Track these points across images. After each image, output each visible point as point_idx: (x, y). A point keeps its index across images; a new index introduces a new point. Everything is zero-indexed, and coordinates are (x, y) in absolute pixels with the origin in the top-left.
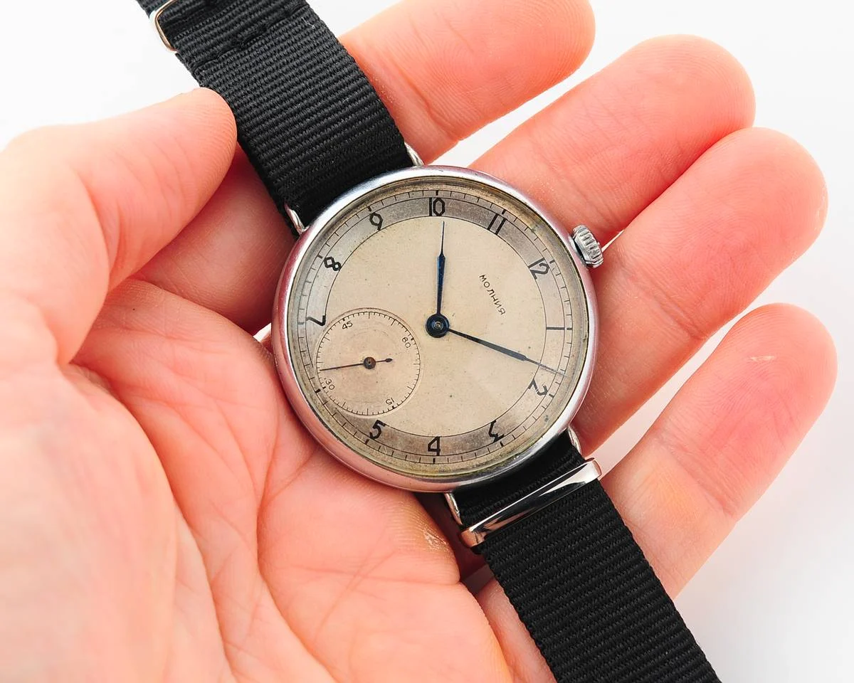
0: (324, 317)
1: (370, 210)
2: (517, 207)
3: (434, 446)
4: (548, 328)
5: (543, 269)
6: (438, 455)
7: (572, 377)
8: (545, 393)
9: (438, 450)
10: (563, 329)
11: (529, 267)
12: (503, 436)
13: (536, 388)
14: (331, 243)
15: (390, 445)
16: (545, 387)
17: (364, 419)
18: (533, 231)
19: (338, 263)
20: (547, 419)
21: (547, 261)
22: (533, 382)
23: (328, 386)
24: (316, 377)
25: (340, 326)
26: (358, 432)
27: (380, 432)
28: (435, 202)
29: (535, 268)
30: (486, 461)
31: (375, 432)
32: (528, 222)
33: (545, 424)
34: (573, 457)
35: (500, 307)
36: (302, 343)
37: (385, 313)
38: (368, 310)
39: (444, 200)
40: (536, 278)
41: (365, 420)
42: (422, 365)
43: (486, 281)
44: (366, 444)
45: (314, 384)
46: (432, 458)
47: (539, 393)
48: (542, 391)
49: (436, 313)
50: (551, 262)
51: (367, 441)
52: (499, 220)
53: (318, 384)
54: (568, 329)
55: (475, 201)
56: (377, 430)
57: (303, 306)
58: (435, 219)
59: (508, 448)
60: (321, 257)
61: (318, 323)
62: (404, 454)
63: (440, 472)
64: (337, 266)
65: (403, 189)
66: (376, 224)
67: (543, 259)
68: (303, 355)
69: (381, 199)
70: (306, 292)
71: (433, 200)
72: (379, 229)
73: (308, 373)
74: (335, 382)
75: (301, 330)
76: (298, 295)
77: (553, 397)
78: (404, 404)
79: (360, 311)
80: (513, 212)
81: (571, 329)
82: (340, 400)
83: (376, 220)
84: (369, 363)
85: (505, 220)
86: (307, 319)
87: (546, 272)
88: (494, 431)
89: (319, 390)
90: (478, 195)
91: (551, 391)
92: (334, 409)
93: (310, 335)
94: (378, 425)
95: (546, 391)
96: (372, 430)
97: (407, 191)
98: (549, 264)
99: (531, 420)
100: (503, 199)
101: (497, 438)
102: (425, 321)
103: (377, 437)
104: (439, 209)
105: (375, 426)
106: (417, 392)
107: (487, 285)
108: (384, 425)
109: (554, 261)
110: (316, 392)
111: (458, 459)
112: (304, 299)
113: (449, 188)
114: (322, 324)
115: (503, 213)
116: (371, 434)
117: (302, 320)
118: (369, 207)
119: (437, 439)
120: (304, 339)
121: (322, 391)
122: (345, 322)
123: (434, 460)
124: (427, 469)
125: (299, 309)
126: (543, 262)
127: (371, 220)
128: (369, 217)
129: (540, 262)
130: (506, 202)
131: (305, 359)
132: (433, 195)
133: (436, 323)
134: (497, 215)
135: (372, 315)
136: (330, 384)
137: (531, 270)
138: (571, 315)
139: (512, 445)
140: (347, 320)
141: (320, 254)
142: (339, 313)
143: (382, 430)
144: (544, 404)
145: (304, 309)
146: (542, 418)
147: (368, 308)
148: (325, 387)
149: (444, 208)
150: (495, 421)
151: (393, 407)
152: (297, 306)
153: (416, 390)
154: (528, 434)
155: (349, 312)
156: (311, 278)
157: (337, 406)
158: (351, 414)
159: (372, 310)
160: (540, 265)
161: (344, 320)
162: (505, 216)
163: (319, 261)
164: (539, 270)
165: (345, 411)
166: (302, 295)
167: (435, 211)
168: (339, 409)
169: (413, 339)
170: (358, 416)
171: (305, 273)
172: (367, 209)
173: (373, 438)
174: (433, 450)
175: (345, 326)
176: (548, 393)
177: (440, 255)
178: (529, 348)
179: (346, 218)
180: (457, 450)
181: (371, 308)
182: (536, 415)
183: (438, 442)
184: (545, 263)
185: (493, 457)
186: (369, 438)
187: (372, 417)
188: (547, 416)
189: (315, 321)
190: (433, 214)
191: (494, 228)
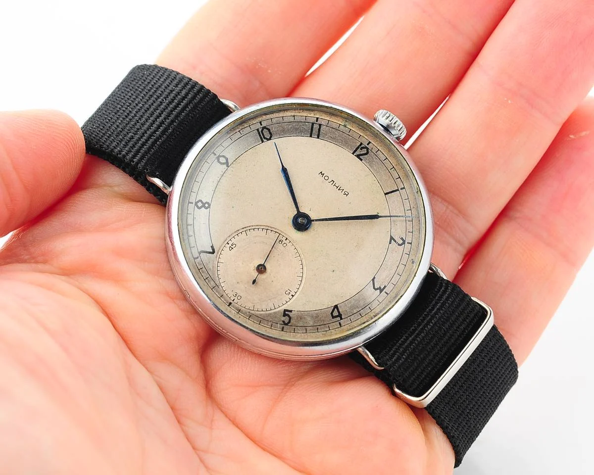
0: (212, 247)
1: (215, 155)
2: (326, 113)
3: (336, 313)
4: (386, 194)
5: (364, 151)
6: (341, 319)
7: (419, 223)
8: (404, 243)
9: (340, 315)
11: (353, 153)
12: (385, 287)
13: (395, 241)
14: (195, 189)
15: (301, 325)
16: (402, 239)
17: (274, 313)
18: (345, 126)
19: (206, 203)
20: (413, 262)
21: (365, 144)
22: (392, 238)
23: (236, 298)
24: (225, 294)
25: (227, 249)
26: (273, 324)
27: (290, 318)
28: (262, 131)
29: (358, 153)
30: (379, 310)
31: (286, 319)
32: (339, 121)
33: (413, 266)
34: (444, 284)
35: (344, 191)
36: (203, 272)
37: (257, 227)
38: (245, 230)
39: (268, 127)
40: (361, 160)
42: (302, 256)
43: (324, 176)
44: (282, 330)
45: (225, 300)
46: (338, 322)
47: (399, 245)
48: (401, 242)
49: (296, 212)
50: (368, 144)
51: (283, 328)
52: (316, 127)
53: (228, 299)
54: (401, 189)
55: (292, 119)
56: (286, 317)
57: (193, 244)
58: (267, 143)
59: (393, 294)
60: (192, 203)
61: (210, 253)
62: (316, 328)
63: (348, 330)
64: (207, 205)
65: (234, 130)
66: (224, 164)
67: (361, 144)
68: (207, 281)
69: (220, 144)
70: (191, 233)
71: (260, 130)
72: (228, 166)
73: (217, 294)
74: (240, 293)
75: (198, 263)
76: (186, 237)
77: (411, 243)
78: (300, 290)
79: (238, 233)
80: (324, 118)
81: (404, 188)
82: (249, 305)
83: (223, 160)
84: (261, 269)
85: (320, 125)
86: (200, 253)
87: (368, 153)
88: (377, 286)
89: (230, 303)
90: (293, 114)
91: (408, 240)
92: (248, 313)
93: (207, 264)
94: (286, 313)
95: (404, 241)
96: (283, 318)
97: (238, 130)
98: (367, 146)
99: (402, 267)
100: (313, 110)
102: (291, 222)
103: (289, 322)
104: (267, 135)
105: (285, 315)
106: (306, 277)
107: (326, 178)
108: (291, 311)
109: (370, 142)
110: (229, 306)
111: (358, 316)
112: (192, 239)
113: (268, 117)
114: (213, 252)
115: (317, 121)
116: (283, 321)
117: (196, 255)
118: (213, 153)
119: (336, 307)
120: (204, 269)
121: (233, 303)
122: (230, 245)
123: (340, 323)
124: (338, 332)
125: (191, 248)
127: (219, 161)
128: (216, 160)
129: (361, 146)
130: (316, 112)
131: (210, 284)
132: (259, 126)
133: (300, 220)
134: (313, 124)
135: (248, 232)
136: (237, 296)
137: (355, 156)
138: (400, 177)
139: (395, 291)
140: (230, 243)
141: (190, 201)
142: (222, 239)
143: (291, 316)
144: (407, 251)
145: (194, 247)
146: (410, 263)
147: (243, 228)
148: (234, 300)
149: (270, 133)
150: (374, 278)
151: (292, 295)
152: (187, 246)
153: (304, 276)
154: (403, 278)
155: (229, 236)
156: (190, 221)
157: (249, 311)
158: (262, 312)
159: (247, 229)
160: (361, 149)
161: (228, 244)
162: (319, 122)
163: (191, 206)
164: (361, 153)
165: (257, 312)
166: (189, 236)
167: (265, 138)
168: (251, 312)
169: (287, 239)
170: (269, 312)
171: (185, 219)
172: (213, 155)
173: (287, 324)
174: (336, 317)
175: (231, 248)
176: (406, 243)
177: (282, 169)
178: (378, 213)
179: (199, 167)
180: (354, 310)
181: (246, 227)
182: (404, 261)
183: (338, 309)
184: (364, 146)
185: (384, 305)
186: (283, 326)
187: (279, 309)
188: (412, 260)
189: (207, 252)
190: (264, 140)
191: (315, 134)
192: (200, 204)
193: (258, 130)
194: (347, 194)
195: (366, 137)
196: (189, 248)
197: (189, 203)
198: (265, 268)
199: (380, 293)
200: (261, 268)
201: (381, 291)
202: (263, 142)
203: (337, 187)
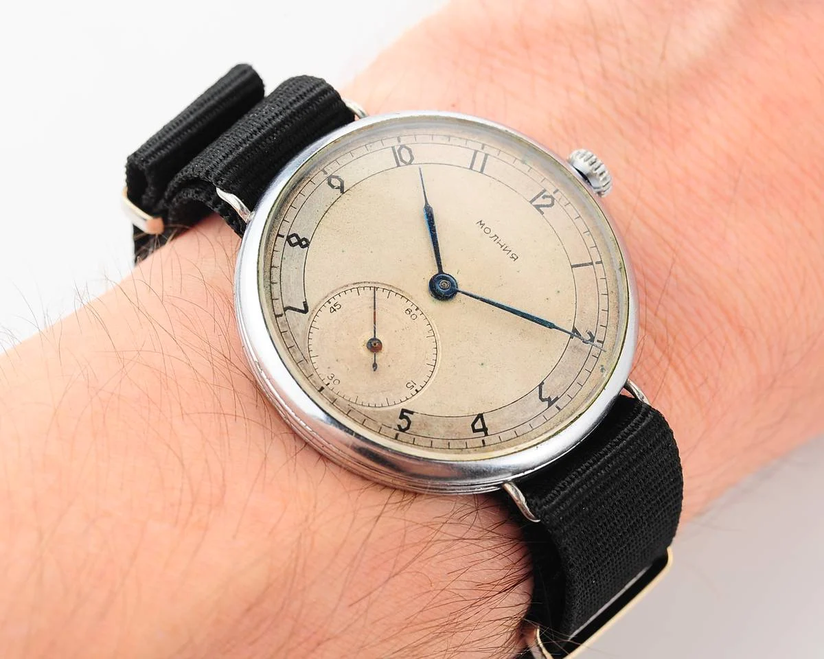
0: (305, 304)
1: (326, 173)
3: (479, 425)
4: (572, 267)
5: (548, 201)
6: (486, 435)
9: (485, 429)
10: (592, 264)
11: (531, 202)
12: (557, 399)
13: (580, 336)
14: (289, 217)
15: (425, 434)
16: (590, 334)
17: (386, 411)
18: (523, 162)
19: (305, 239)
20: (603, 369)
21: (550, 192)
22: (575, 331)
23: (332, 382)
24: (315, 374)
25: (326, 310)
26: (384, 427)
27: (409, 423)
28: (399, 151)
29: (538, 202)
31: (404, 423)
32: (515, 153)
33: (602, 375)
34: (642, 410)
35: (511, 253)
36: (287, 337)
37: (377, 286)
38: (356, 286)
39: (408, 146)
40: (542, 213)
41: (388, 412)
42: (438, 336)
43: (484, 227)
44: (396, 439)
45: (315, 382)
46: (481, 440)
47: (584, 342)
48: (588, 338)
49: (437, 272)
50: (554, 193)
51: (397, 435)
52: (480, 157)
53: (319, 381)
54: (597, 263)
55: (446, 140)
56: (404, 420)
57: (276, 295)
58: (405, 169)
59: (566, 411)
60: (283, 237)
61: (300, 311)
62: (446, 442)
64: (304, 243)
65: (359, 142)
66: (337, 188)
67: (545, 191)
68: (291, 351)
69: (334, 159)
70: (275, 279)
72: (342, 192)
73: (304, 371)
74: (338, 375)
75: (282, 323)
76: (267, 284)
77: (602, 342)
78: (428, 384)
79: (345, 289)
80: (493, 147)
81: (601, 262)
82: (351, 395)
83: (335, 182)
84: (374, 346)
85: (487, 155)
86: (285, 309)
87: (552, 204)
88: (545, 396)
89: (322, 388)
90: (448, 133)
91: (599, 336)
92: (347, 406)
93: (294, 327)
94: (404, 414)
95: (592, 339)
96: (400, 422)
97: (363, 144)
98: (554, 196)
99: (585, 374)
102: (426, 285)
103: (408, 428)
104: (407, 158)
105: (402, 417)
106: (440, 367)
107: (487, 230)
108: (412, 413)
109: (557, 190)
111: (512, 434)
112: (276, 288)
114: (306, 311)
115: (483, 148)
116: (399, 426)
117: (279, 311)
118: (323, 170)
119: (480, 416)
120: (288, 333)
121: (326, 389)
122: (332, 305)
123: (483, 441)
125: (272, 300)
126: (545, 194)
127: (329, 183)
128: (326, 182)
129: (542, 194)
131: (296, 356)
132: (394, 143)
134: (476, 152)
135: (361, 291)
136: (334, 379)
137: (534, 206)
138: (596, 246)
139: (571, 406)
140: (332, 301)
141: (280, 233)
142: (322, 295)
143: (411, 419)
144: (595, 352)
145: (278, 299)
146: (597, 369)
147: (354, 284)
148: (328, 384)
149: (411, 156)
150: (542, 383)
151: (416, 390)
152: (268, 296)
153: (438, 366)
154: (586, 390)
155: (332, 292)
156: (276, 262)
157: (349, 403)
158: (369, 408)
159: (360, 285)
160: (544, 197)
161: (330, 303)
162: (486, 151)
163: (281, 241)
164: (544, 203)
165: (361, 407)
166: (271, 283)
167: (402, 161)
168: (352, 405)
169: (417, 309)
170: (377, 409)
171: (268, 257)
172: (322, 173)
173: (403, 431)
174: (479, 430)
175: (332, 310)
176: (595, 340)
177: (425, 207)
178: (559, 292)
179: (299, 187)
180: (507, 425)
181: (359, 283)
182: (589, 366)
183: (482, 420)
184: (548, 194)
185: (552, 425)
186: (398, 432)
187: (395, 407)
188: (602, 366)
189: (295, 309)
190: (401, 163)
191: (477, 166)
192: (294, 240)
193: (393, 148)
194: (515, 257)
196: (270, 301)
198: (380, 345)
200: (375, 344)
201: (551, 403)
202: (399, 166)
203: (502, 246)
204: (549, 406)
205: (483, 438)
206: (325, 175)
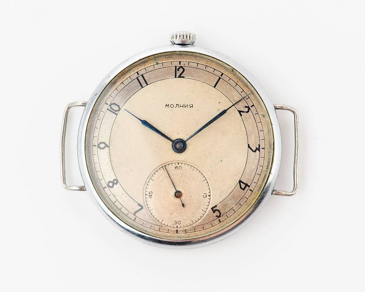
0: (139, 205)
1: (95, 146)
2: (139, 65)
3: (243, 186)
4: (215, 87)
5: (181, 70)
6: (249, 186)
7: (249, 88)
8: (249, 109)
9: (247, 185)
10: (220, 78)
11: (176, 77)
12: (259, 146)
13: (243, 112)
14: (100, 177)
15: (228, 210)
16: (246, 107)
18: (157, 64)
19: (114, 180)
20: (264, 116)
22: (240, 112)
23: (177, 224)
24: (169, 228)
25: (149, 199)
26: (212, 222)
27: (218, 211)
28: (111, 108)
29: (178, 75)
30: (267, 162)
31: (217, 213)
32: (151, 64)
33: (266, 119)
35: (189, 106)
36: (146, 225)
37: (156, 170)
38: (149, 178)
39: (112, 102)
40: (183, 77)
41: (208, 215)
42: (196, 166)
43: (170, 106)
44: (220, 222)
45: (172, 231)
47: (247, 112)
48: (247, 109)
49: (171, 143)
51: (220, 220)
52: (141, 78)
53: (173, 229)
54: (221, 75)
55: (123, 86)
57: (126, 212)
58: (120, 113)
59: (267, 146)
60: (106, 187)
61: (140, 209)
62: (238, 204)
63: (259, 191)
64: (115, 182)
65: (94, 121)
66: (105, 147)
67: (176, 67)
68: (153, 228)
69: (92, 136)
70: (120, 206)
72: (108, 147)
73: (164, 231)
74: (177, 220)
75: (139, 221)
76: (119, 212)
77: (253, 105)
78: (211, 189)
79: (147, 183)
80: (141, 69)
81: (223, 74)
82: (189, 222)
83: (102, 146)
84: (178, 194)
85: (142, 75)
86: (135, 214)
87: (184, 70)
88: (254, 149)
89: (177, 231)
90: (121, 82)
91: (250, 104)
92: (192, 228)
93: (144, 218)
94: (214, 210)
95: (248, 108)
96: (215, 214)
97: (96, 119)
98: (180, 65)
99: (259, 125)
100: (130, 70)
101: (258, 149)
102: (172, 151)
103: (220, 214)
104: (116, 108)
105: (214, 212)
107: (172, 106)
108: (216, 206)
109: (180, 62)
110: (177, 233)
111: (257, 177)
112: (123, 210)
113: (108, 96)
114: (142, 208)
115: (138, 74)
116: (217, 216)
117: (133, 217)
118: (93, 146)
119: (240, 182)
120: (145, 222)
121: (178, 229)
122: (148, 195)
123: (250, 190)
124: (254, 196)
125: (127, 216)
126: (177, 68)
127: (101, 148)
128: (99, 149)
129: (177, 69)
130: (133, 69)
131: (156, 228)
132: (106, 107)
133: (178, 146)
134: (137, 78)
135: (153, 178)
137: (178, 77)
138: (215, 69)
139: (267, 143)
140: (147, 193)
141: (104, 187)
142: (141, 194)
143: (218, 209)
144: (254, 112)
145: (128, 213)
146: (262, 118)
147: (148, 178)
148: (177, 226)
149: (117, 105)
150: (249, 145)
151: (209, 196)
152: (124, 216)
153: (207, 178)
154: (266, 130)
155: (144, 190)
156: (114, 200)
157: (191, 226)
158: (200, 221)
159: (150, 176)
160: (178, 70)
161: (147, 195)
162: (140, 74)
163: (107, 189)
164: (180, 73)
165: (196, 223)
166: (120, 210)
167: (116, 111)
168: (193, 226)
169: (178, 163)
170: (203, 218)
171: (109, 200)
172: (94, 147)
173: (220, 216)
174: (245, 187)
175: (150, 196)
176: (250, 107)
177: (142, 122)
178: (219, 103)
179: (92, 162)
180: (252, 175)
181: (149, 176)
182: (258, 120)
183: (242, 182)
184: (179, 67)
185: (267, 157)
186: (218, 219)
187: (208, 210)
188: (262, 115)
189: (138, 211)
190: (117, 113)
191: (144, 84)
193: (108, 109)
194: (192, 106)
195: (175, 60)
196: (126, 217)
197: (104, 188)
198: (179, 192)
199: (259, 152)
202: (117, 114)
203: (183, 106)
204: (259, 151)
205: (249, 189)
206: (96, 147)
